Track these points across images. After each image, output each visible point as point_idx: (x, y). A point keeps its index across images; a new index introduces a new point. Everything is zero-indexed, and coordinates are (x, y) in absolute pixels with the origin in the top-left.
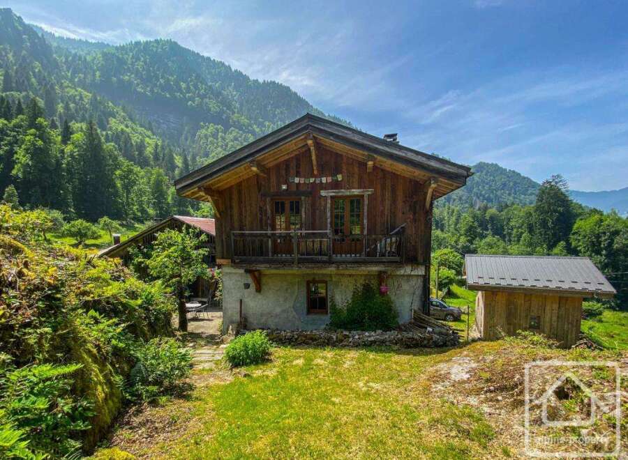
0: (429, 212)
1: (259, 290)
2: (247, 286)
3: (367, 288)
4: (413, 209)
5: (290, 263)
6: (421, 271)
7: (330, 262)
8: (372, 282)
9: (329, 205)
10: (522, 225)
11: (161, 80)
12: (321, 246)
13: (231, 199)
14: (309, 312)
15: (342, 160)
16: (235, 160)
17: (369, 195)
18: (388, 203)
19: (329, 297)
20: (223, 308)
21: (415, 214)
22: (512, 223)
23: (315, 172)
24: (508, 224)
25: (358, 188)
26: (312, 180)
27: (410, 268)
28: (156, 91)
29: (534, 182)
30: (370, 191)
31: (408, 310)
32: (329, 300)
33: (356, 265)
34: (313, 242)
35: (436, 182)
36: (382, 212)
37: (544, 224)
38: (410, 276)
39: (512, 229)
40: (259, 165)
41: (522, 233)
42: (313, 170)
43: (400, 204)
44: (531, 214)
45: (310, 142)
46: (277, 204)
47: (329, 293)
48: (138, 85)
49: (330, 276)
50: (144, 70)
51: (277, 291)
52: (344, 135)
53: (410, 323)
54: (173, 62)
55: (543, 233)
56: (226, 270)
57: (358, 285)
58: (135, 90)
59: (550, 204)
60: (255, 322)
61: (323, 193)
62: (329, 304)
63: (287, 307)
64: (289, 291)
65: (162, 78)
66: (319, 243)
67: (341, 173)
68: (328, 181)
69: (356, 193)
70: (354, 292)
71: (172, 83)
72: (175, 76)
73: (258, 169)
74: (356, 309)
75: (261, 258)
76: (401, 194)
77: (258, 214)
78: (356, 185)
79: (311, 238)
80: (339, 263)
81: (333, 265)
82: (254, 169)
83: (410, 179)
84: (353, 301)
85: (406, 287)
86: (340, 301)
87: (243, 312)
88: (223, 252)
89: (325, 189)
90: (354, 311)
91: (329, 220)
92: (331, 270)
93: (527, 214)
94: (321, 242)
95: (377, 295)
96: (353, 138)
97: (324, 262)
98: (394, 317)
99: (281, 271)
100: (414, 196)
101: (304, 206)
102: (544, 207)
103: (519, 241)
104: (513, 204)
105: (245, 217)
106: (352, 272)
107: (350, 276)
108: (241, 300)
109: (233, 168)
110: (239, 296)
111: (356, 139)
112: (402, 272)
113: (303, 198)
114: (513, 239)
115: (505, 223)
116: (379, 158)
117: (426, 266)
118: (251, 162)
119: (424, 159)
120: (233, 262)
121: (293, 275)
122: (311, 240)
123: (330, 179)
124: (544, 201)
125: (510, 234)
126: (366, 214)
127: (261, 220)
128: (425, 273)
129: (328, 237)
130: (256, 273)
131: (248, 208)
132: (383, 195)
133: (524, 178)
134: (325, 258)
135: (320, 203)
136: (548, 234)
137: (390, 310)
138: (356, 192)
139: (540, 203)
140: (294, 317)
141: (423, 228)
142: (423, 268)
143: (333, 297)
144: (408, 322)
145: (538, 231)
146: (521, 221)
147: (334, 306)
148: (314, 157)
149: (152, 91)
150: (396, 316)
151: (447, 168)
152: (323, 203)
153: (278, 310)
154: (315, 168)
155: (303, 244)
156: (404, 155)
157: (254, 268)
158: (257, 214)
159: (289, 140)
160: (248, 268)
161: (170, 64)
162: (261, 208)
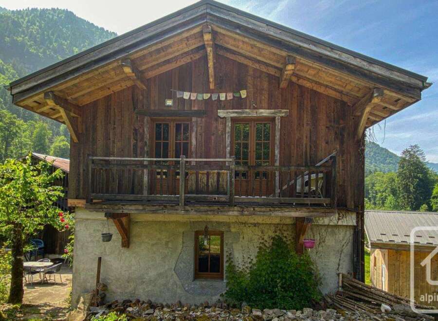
0: (360, 142)
1: (127, 243)
2: (107, 237)
3: (278, 242)
4: (340, 136)
5: (173, 205)
6: (351, 220)
7: (230, 204)
8: (285, 234)
9: (228, 129)
10: (386, 190)
11: (54, 44)
12: (218, 181)
13: (95, 118)
14: (196, 277)
15: (247, 72)
16: (101, 56)
17: (282, 117)
18: (306, 129)
19: (225, 254)
20: (74, 269)
21: (342, 143)
22: (377, 188)
23: (212, 86)
24: (372, 188)
25: (268, 109)
26: (206, 96)
27: (337, 216)
28: (48, 53)
29: (391, 153)
30: (283, 113)
31: (334, 274)
32: (225, 259)
33: (268, 209)
34: (208, 174)
35: (381, 94)
36: (300, 140)
37: (406, 188)
38: (336, 226)
39: (376, 193)
40: (134, 65)
41: (386, 197)
42: (209, 82)
43: (322, 129)
44: (393, 180)
45: (207, 37)
46: (158, 126)
47: (225, 249)
48: (31, 46)
49: (228, 225)
50: (38, 33)
51: (153, 245)
52: (256, 28)
53: (338, 293)
54: (67, 28)
55: (406, 196)
56: (81, 214)
57: (266, 238)
58: (28, 50)
59: (410, 171)
60: (119, 290)
61: (221, 113)
62: (226, 265)
63: (167, 267)
64: (170, 245)
65: (55, 42)
66: (216, 176)
67: (246, 89)
68: (228, 98)
69: (265, 115)
70: (260, 248)
71: (65, 47)
72: (68, 42)
73: (133, 72)
74: (264, 273)
75: (131, 197)
76: (324, 118)
77: (132, 139)
78: (265, 104)
79: (204, 169)
80: (243, 206)
81: (236, 208)
82: (128, 70)
83: (336, 99)
84: (259, 261)
85: (330, 241)
86: (240, 261)
87: (101, 276)
88: (79, 190)
89: (224, 108)
90: (260, 276)
91: (228, 149)
92: (232, 215)
93: (389, 179)
94: (219, 174)
95: (293, 253)
96: (267, 32)
97: (223, 204)
98: (316, 285)
99: (160, 217)
100: (341, 122)
101: (195, 129)
102: (405, 173)
103: (383, 203)
104: (376, 170)
105: (114, 142)
106: (259, 219)
107: (255, 225)
108: (100, 259)
109: (96, 66)
110: (97, 252)
111: (272, 33)
112: (326, 221)
113: (194, 119)
114: (377, 202)
115: (370, 188)
116: (303, 60)
117: (358, 213)
118: (124, 59)
119: (365, 63)
120: (90, 202)
121: (177, 223)
122: (205, 172)
123: (230, 96)
124: (405, 168)
125: (375, 198)
126: (277, 142)
127: (135, 146)
128: (357, 222)
129: (228, 168)
130: (124, 220)
131: (118, 131)
132: (300, 118)
133: (382, 149)
134: (223, 198)
135: (216, 127)
136: (411, 198)
137: (310, 274)
138: (265, 113)
139: (401, 170)
140: (175, 283)
141: (353, 161)
142: (354, 216)
143: (230, 254)
144: (335, 291)
145: (401, 195)
146: (384, 186)
147: (232, 267)
148: (211, 64)
149: (44, 53)
150: (318, 282)
151: (395, 76)
152: (220, 127)
153: (152, 274)
154: (211, 80)
155: (193, 177)
156: (337, 57)
157: (120, 211)
158: (129, 139)
159: (179, 31)
160: (111, 211)
161: (64, 30)
162: (135, 130)
